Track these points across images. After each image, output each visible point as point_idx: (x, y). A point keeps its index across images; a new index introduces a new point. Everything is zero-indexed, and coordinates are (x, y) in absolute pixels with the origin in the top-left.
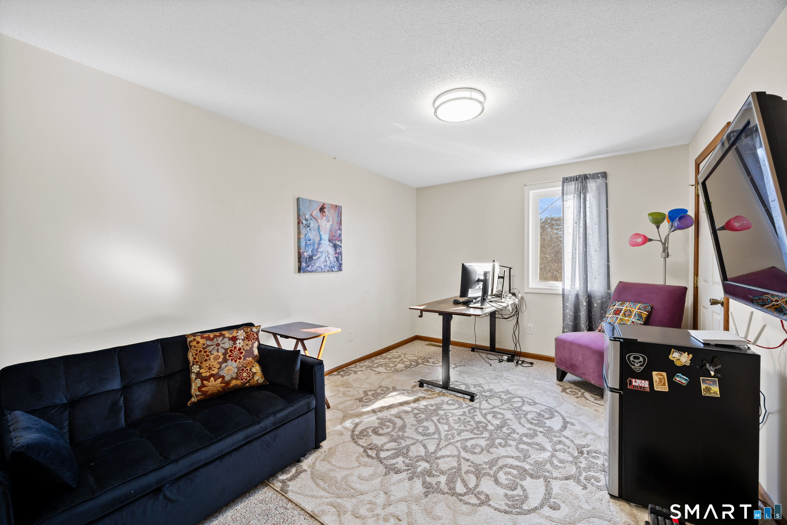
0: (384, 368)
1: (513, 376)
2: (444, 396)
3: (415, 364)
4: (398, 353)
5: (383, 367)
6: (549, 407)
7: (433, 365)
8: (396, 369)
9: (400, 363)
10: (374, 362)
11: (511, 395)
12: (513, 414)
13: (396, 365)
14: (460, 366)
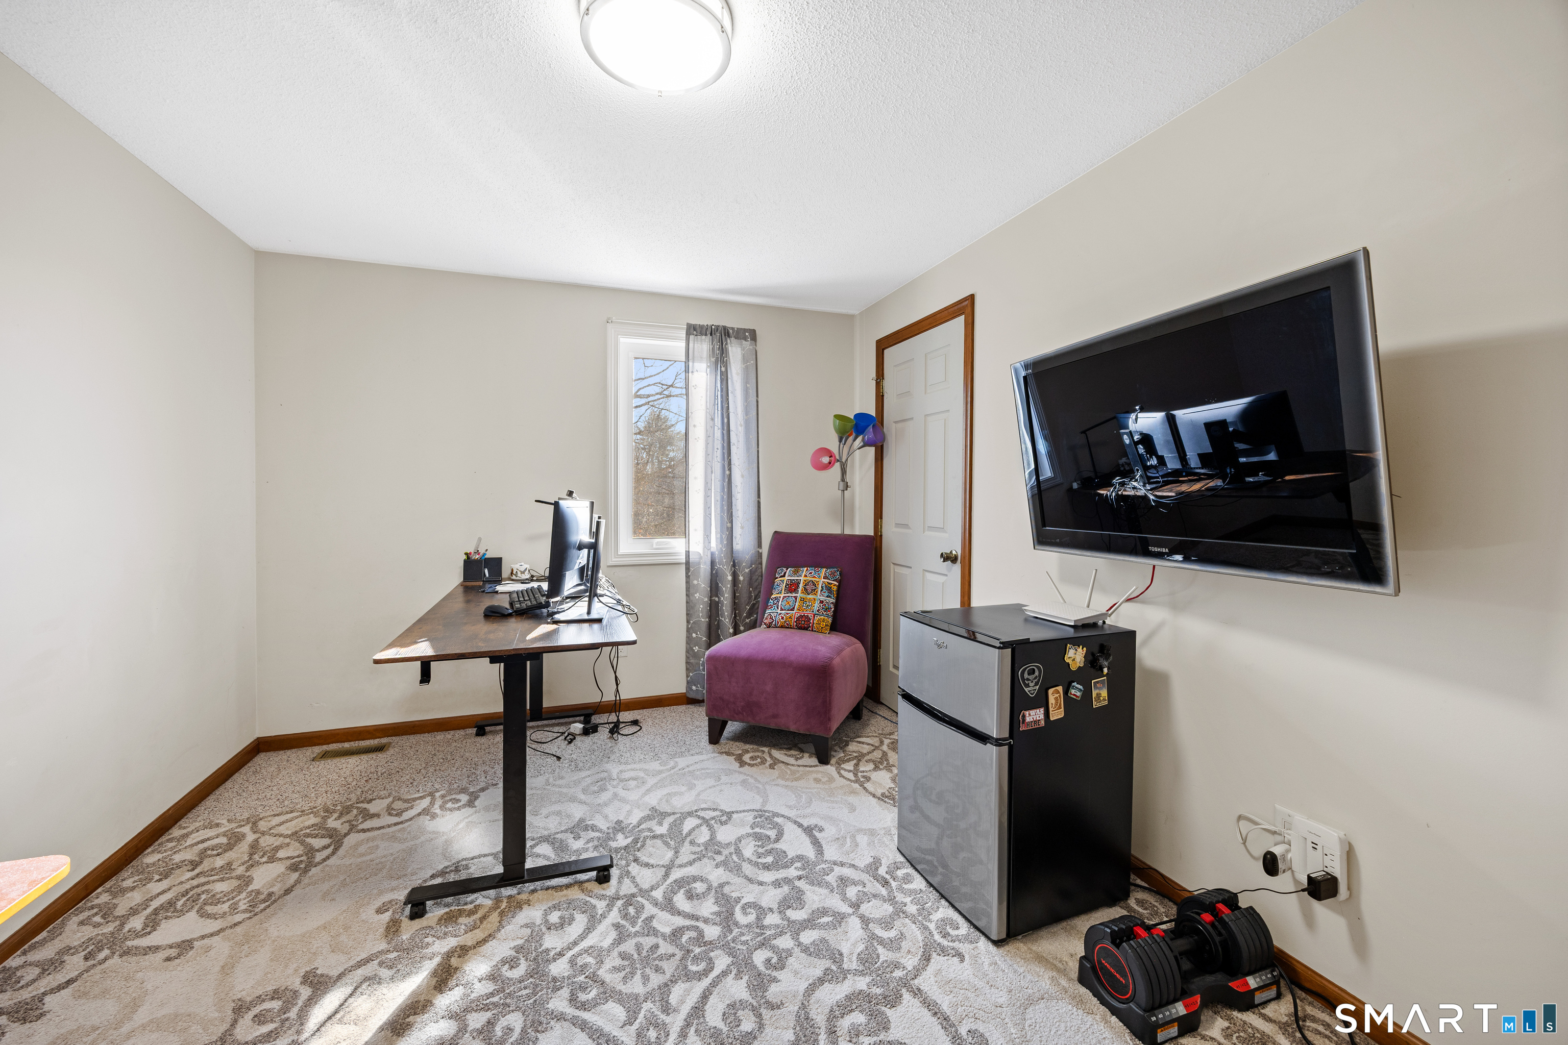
0: (193, 914)
1: (629, 767)
2: (519, 906)
3: (326, 841)
4: (218, 825)
5: (181, 913)
6: (757, 811)
7: (396, 819)
8: (258, 892)
9: (259, 863)
10: (120, 911)
11: (671, 819)
12: (717, 866)
13: (247, 881)
14: (483, 790)
